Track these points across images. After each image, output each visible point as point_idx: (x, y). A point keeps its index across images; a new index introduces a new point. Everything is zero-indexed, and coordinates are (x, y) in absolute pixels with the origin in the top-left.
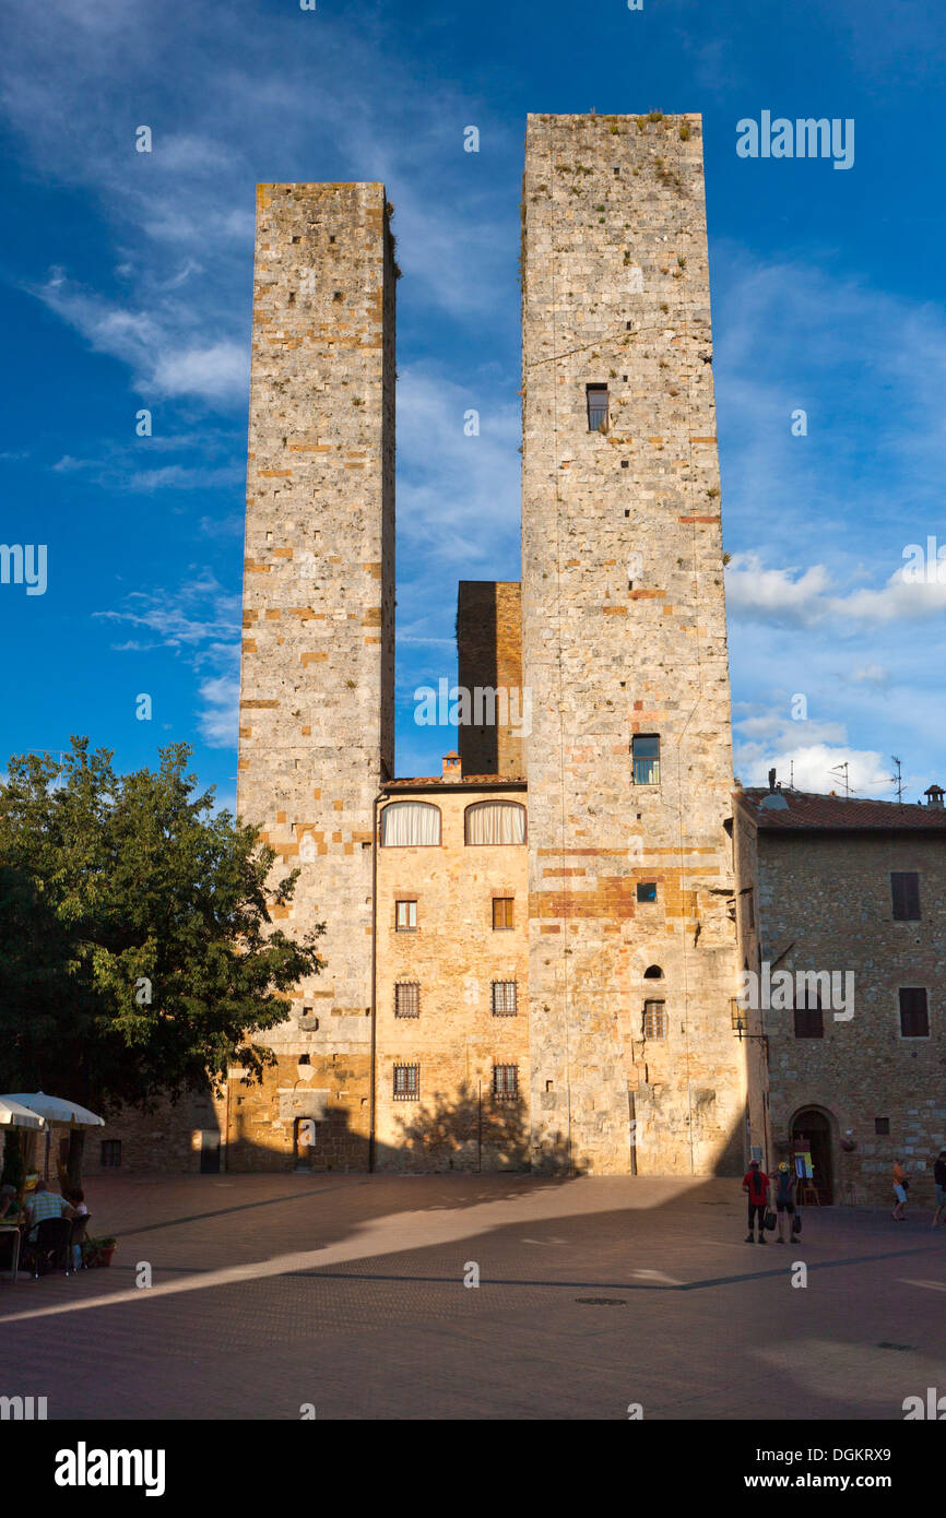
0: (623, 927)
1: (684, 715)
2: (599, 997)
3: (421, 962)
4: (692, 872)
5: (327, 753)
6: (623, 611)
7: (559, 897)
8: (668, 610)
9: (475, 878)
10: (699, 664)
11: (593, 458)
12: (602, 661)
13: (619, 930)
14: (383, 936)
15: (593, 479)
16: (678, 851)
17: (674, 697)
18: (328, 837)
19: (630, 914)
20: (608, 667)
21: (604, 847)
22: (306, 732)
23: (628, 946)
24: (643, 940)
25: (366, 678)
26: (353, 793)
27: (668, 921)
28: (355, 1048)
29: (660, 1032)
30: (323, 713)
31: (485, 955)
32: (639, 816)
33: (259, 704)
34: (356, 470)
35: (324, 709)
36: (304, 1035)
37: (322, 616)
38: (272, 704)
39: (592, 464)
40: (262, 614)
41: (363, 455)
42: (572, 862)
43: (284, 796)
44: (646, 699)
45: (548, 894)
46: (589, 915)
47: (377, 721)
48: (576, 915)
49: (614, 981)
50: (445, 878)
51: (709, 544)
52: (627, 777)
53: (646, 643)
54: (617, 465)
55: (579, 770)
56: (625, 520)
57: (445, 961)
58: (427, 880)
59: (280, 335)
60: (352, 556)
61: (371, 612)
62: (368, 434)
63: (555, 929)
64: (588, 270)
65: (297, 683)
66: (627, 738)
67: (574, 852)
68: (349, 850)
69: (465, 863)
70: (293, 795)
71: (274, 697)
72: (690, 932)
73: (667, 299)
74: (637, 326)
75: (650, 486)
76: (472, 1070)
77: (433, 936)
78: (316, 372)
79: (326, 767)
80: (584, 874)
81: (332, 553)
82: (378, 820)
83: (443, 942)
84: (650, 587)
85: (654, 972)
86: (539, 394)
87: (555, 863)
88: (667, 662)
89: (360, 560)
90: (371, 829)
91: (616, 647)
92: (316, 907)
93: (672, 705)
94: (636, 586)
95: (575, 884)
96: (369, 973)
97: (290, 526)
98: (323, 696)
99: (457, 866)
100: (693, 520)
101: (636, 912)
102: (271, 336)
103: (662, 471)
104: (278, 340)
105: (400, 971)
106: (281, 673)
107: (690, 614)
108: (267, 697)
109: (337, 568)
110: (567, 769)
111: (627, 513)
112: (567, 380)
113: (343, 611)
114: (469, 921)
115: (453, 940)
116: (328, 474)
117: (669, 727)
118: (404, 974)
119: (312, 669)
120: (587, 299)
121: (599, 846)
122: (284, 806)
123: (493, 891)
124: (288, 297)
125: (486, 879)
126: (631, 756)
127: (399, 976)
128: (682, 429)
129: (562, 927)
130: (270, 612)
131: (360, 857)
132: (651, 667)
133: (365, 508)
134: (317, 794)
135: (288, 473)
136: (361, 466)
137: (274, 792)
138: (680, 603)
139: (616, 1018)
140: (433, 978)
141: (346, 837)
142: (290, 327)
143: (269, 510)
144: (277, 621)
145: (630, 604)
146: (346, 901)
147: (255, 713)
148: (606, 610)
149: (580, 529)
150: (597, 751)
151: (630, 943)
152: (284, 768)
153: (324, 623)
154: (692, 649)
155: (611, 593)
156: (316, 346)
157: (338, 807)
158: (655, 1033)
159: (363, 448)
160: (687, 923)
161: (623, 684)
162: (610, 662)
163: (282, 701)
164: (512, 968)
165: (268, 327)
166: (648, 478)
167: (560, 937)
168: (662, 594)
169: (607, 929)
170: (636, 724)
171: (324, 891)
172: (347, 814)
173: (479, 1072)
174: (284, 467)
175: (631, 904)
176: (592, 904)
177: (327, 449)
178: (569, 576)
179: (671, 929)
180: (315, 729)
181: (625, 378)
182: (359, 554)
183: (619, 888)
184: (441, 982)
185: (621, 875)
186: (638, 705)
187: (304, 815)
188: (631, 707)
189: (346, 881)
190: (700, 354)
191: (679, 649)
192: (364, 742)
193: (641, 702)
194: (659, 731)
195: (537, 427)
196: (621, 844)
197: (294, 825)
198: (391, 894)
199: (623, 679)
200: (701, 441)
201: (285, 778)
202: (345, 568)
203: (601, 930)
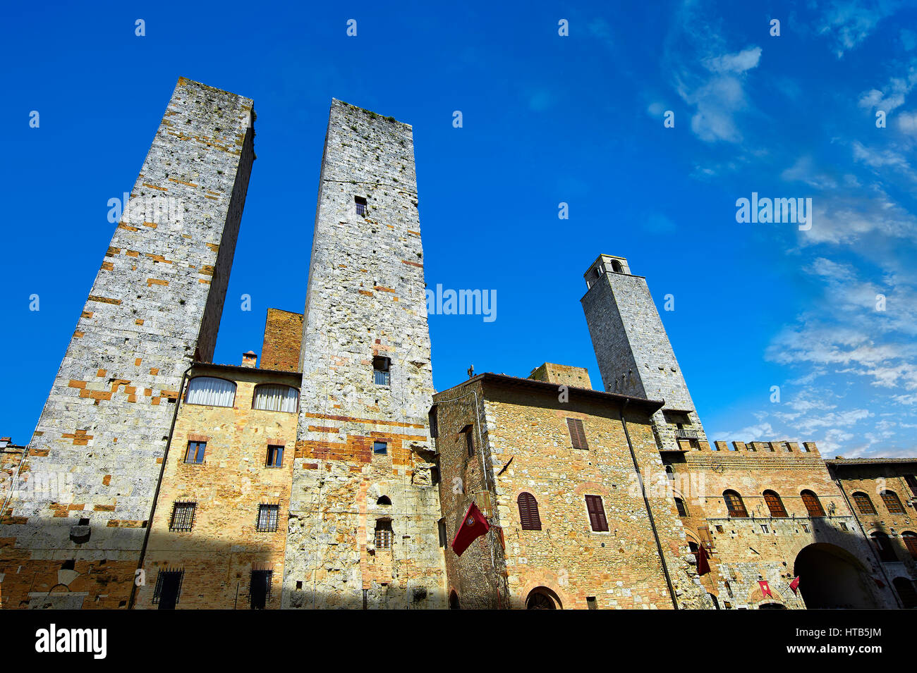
0: (363, 469)
1: (405, 351)
2: (343, 517)
3: (201, 486)
4: (410, 438)
5: (153, 338)
6: (371, 294)
7: (319, 445)
8: (396, 299)
9: (257, 430)
10: (413, 327)
11: (357, 225)
12: (357, 316)
13: (360, 471)
14: (172, 465)
15: (356, 233)
16: (401, 424)
17: (399, 340)
18: (141, 390)
19: (369, 460)
20: (361, 319)
21: (353, 416)
22: (140, 323)
23: (366, 482)
24: (377, 478)
25: (195, 300)
26: (169, 366)
27: (394, 466)
28: (125, 555)
29: (386, 542)
30: (156, 313)
31: (257, 484)
32: (376, 401)
33: (104, 300)
34: (212, 200)
35: (158, 312)
36: (73, 544)
37: (171, 262)
38: (116, 302)
39: (357, 227)
40: (124, 252)
41: (219, 195)
42: (330, 424)
43: (110, 359)
44: (383, 339)
45: (311, 442)
46: (340, 459)
47: (198, 326)
48: (330, 458)
49: (355, 506)
50: (233, 429)
51: (418, 275)
52: (369, 378)
53: (384, 312)
54: (370, 231)
55: (339, 370)
56: (373, 254)
57: (223, 487)
58: (218, 428)
59: (178, 133)
60: (200, 238)
61: (207, 268)
62: (224, 187)
63: (315, 467)
64: (359, 156)
65: (140, 293)
66: (371, 357)
67: (332, 417)
68: (155, 401)
69: (250, 421)
70: (116, 360)
71: (118, 298)
72: (408, 475)
73: (397, 178)
74: (382, 183)
75: (387, 244)
76: (233, 574)
77: (216, 468)
78: (196, 154)
79: (149, 346)
80: (338, 432)
81: (186, 233)
82: (185, 385)
83: (223, 473)
84: (386, 286)
85: (384, 501)
86: (329, 192)
87: (317, 422)
88: (395, 323)
89: (205, 241)
90: (178, 390)
91: (366, 310)
92: (115, 439)
93: (397, 344)
94: (378, 284)
95: (331, 438)
96: (152, 493)
98: (159, 304)
99: (244, 421)
100: (409, 263)
101: (373, 460)
102: (171, 131)
103: (393, 239)
104: (175, 135)
105: (182, 493)
106: (129, 285)
107: (408, 304)
108: (112, 297)
109: (187, 241)
110: (331, 368)
112: (345, 191)
113: (187, 262)
114: (247, 459)
115: (232, 472)
116: (193, 197)
117: (396, 355)
118: (185, 495)
119: (155, 288)
120: (357, 165)
121: (348, 415)
122: (106, 365)
123: (269, 440)
124: (186, 120)
125: (265, 431)
126: (372, 367)
127: (180, 497)
128: (404, 227)
129: (319, 466)
130: (130, 252)
131: (165, 408)
133: (214, 218)
134: (138, 362)
135: (164, 189)
136: (217, 199)
137: (101, 356)
138: (403, 297)
139: (356, 532)
140: (210, 499)
141: (156, 393)
142: (185, 132)
144: (135, 257)
145: (375, 293)
146: (145, 437)
147: (99, 305)
148: (360, 292)
149: (349, 252)
150: (351, 361)
151: (368, 479)
152: (114, 341)
153: (170, 266)
154: (409, 320)
155: (364, 284)
156: (199, 144)
157: (154, 372)
158: (383, 545)
159: (219, 192)
160: (406, 469)
161: (369, 329)
162: (361, 317)
163: (125, 302)
164: (277, 494)
165: (170, 128)
166: (386, 240)
167: (319, 472)
168: (393, 291)
169: (352, 469)
170: (377, 351)
171: (126, 428)
172: (160, 379)
173: (239, 576)
174: (163, 186)
175: (370, 454)
176: (343, 451)
177: (195, 187)
178: (340, 272)
179: (396, 471)
180: (147, 322)
181: (375, 199)
182: (205, 237)
183: (362, 443)
184: (216, 503)
185: (364, 435)
186: (378, 341)
187: (122, 374)
188: (374, 341)
189: (148, 423)
190: (412, 202)
191: (402, 319)
192: (185, 336)
193: (380, 340)
194: (390, 357)
195: (325, 205)
196: (364, 416)
197: (111, 380)
198: (185, 436)
199: (369, 327)
200: (413, 232)
201: (113, 348)
202: (193, 242)
203: (348, 470)
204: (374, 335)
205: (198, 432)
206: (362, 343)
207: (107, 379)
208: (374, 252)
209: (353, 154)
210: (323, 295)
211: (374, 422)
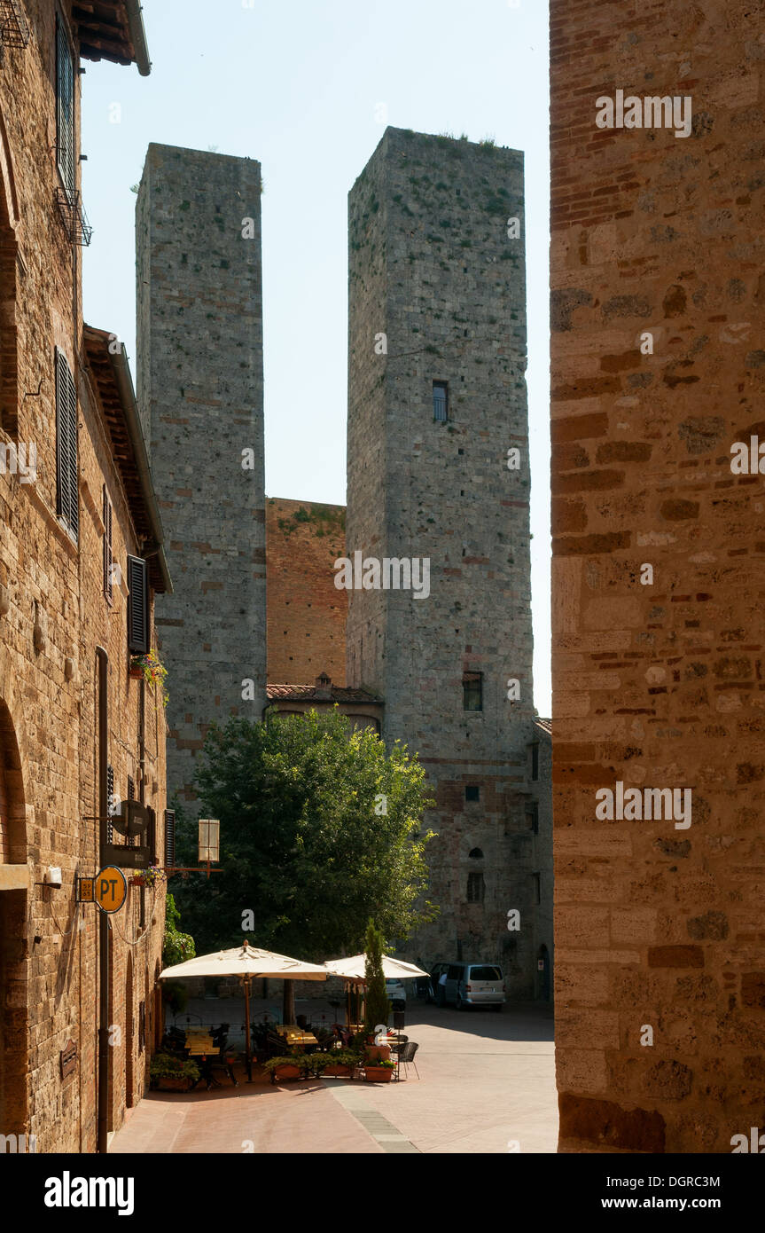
0: (455, 818)
1: (501, 658)
2: (437, 870)
4: (503, 779)
5: (224, 666)
6: (457, 572)
8: (491, 576)
10: (512, 619)
11: (437, 443)
12: (442, 612)
13: (452, 821)
15: (437, 461)
16: (495, 763)
17: (494, 644)
19: (461, 810)
20: (447, 617)
21: (443, 757)
22: (207, 649)
23: (458, 833)
24: (469, 828)
25: (255, 606)
27: (486, 814)
29: (477, 896)
30: (220, 634)
32: (468, 735)
33: (168, 622)
34: (243, 427)
35: (222, 631)
37: (218, 552)
38: (179, 623)
39: (437, 448)
40: (168, 544)
41: (249, 413)
43: (191, 700)
44: (474, 643)
47: (264, 644)
49: (448, 859)
51: (521, 524)
52: (460, 704)
53: (475, 599)
54: (456, 452)
55: (425, 697)
56: (461, 498)
59: (175, 293)
60: (242, 501)
61: (258, 553)
62: (252, 395)
65: (199, 606)
66: (460, 674)
70: (198, 700)
71: (180, 617)
72: (502, 824)
73: (495, 314)
74: (472, 334)
75: (480, 472)
78: (207, 333)
79: (224, 678)
80: (428, 778)
81: (225, 497)
84: (479, 554)
85: (476, 853)
86: (396, 384)
88: (490, 616)
89: (248, 506)
91: (452, 602)
93: (493, 650)
94: (468, 553)
97: (189, 470)
98: (220, 619)
100: (511, 504)
101: (465, 808)
102: (168, 293)
103: (488, 461)
106: (185, 597)
107: (506, 579)
108: (174, 617)
109: (229, 510)
110: (416, 696)
111: (462, 493)
112: (419, 374)
113: (235, 548)
116: (219, 426)
117: (490, 667)
119: (210, 595)
121: (439, 756)
122: (190, 707)
124: (180, 258)
126: (463, 688)
128: (504, 428)
130: (174, 544)
132: (477, 619)
134: (217, 701)
135: (185, 421)
136: (248, 423)
137: (182, 697)
138: (500, 570)
139: (449, 886)
142: (184, 287)
143: (171, 453)
144: (181, 552)
145: (464, 567)
147: (164, 630)
148: (446, 570)
149: (427, 503)
150: (439, 682)
151: (459, 830)
152: (190, 677)
153: (219, 557)
154: (507, 608)
155: (450, 557)
156: (207, 309)
157: (234, 711)
158: (474, 897)
159: (249, 408)
160: (499, 816)
161: (457, 631)
162: (447, 613)
163: (186, 620)
165: (164, 283)
166: (478, 465)
168: (487, 562)
169: (444, 819)
170: (467, 664)
174: (183, 416)
175: (461, 801)
177: (219, 406)
178: (420, 540)
179: (488, 821)
180: (214, 647)
181: (462, 379)
182: (246, 500)
183: (452, 789)
185: (455, 779)
186: (468, 649)
187: (207, 717)
188: (464, 650)
190: (519, 365)
191: (498, 607)
192: (254, 661)
193: (471, 646)
194: (483, 670)
195: (395, 412)
196: (455, 755)
197: (199, 725)
199: (457, 628)
200: (518, 439)
201: (192, 686)
202: (236, 511)
203: (439, 820)
204: (463, 639)
206: (451, 653)
207: (194, 724)
211: (466, 762)
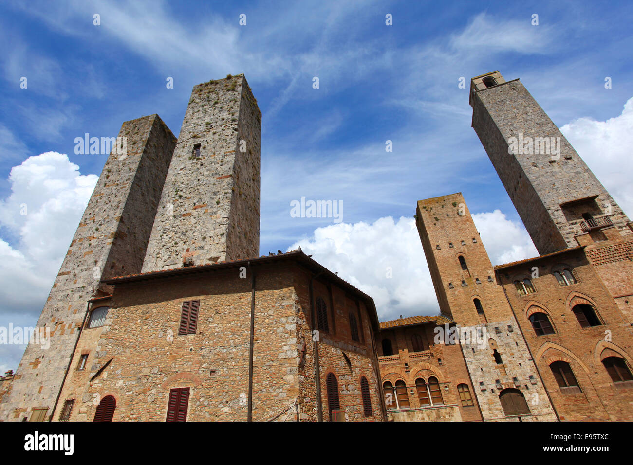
1: (205, 251)
3: (80, 386)
5: (79, 290)
6: (190, 215)
8: (206, 211)
10: (215, 229)
11: (190, 166)
12: (178, 235)
14: (70, 374)
15: (189, 172)
17: (203, 244)
18: (67, 326)
20: (180, 237)
22: (75, 282)
25: (103, 258)
26: (82, 307)
30: (84, 274)
33: (63, 274)
34: (123, 189)
35: (84, 272)
37: (96, 238)
38: (68, 273)
41: (127, 184)
43: (58, 310)
44: (191, 247)
47: (101, 274)
51: (227, 185)
53: (196, 225)
54: (199, 166)
56: (197, 183)
60: (113, 216)
61: (112, 234)
62: (130, 177)
65: (79, 263)
66: (182, 264)
68: (72, 332)
70: (61, 309)
71: (69, 270)
74: (213, 127)
75: (208, 170)
79: (77, 296)
81: (107, 216)
82: (87, 317)
84: (201, 203)
86: (177, 151)
88: (202, 231)
89: (115, 217)
90: (83, 321)
91: (184, 229)
92: (50, 361)
93: (201, 248)
94: (197, 204)
97: (96, 210)
98: (86, 267)
100: (221, 178)
103: (212, 165)
105: (71, 393)
106: (75, 261)
107: (215, 211)
108: (67, 271)
109: (106, 221)
112: (188, 145)
113: (103, 235)
116: (114, 192)
117: (198, 257)
119: (86, 257)
120: (199, 123)
122: (56, 314)
127: (69, 395)
128: (223, 150)
130: (80, 239)
131: (75, 335)
133: (122, 200)
134: (69, 308)
135: (102, 194)
136: (125, 187)
137: (56, 309)
138: (211, 207)
140: (82, 395)
141: (74, 325)
143: (93, 206)
144: (81, 242)
145: (193, 211)
146: (62, 357)
147: (61, 278)
148: (183, 215)
149: (181, 189)
152: (62, 298)
153: (96, 240)
154: (213, 224)
155: (187, 209)
157: (75, 312)
159: (128, 182)
162: (180, 235)
163: (72, 271)
166: (208, 168)
168: (205, 205)
170: (185, 258)
171: (56, 353)
172: (77, 315)
174: (102, 192)
178: (173, 206)
180: (78, 281)
181: (207, 141)
182: (115, 215)
186: (188, 250)
187: (61, 318)
188: (185, 251)
189: (66, 347)
190: (233, 129)
191: (208, 225)
192: (94, 284)
194: (194, 260)
195: (174, 160)
197: (57, 323)
198: (80, 352)
199: (184, 241)
200: (229, 152)
201: (61, 302)
202: (109, 220)
204: (186, 247)
205: (87, 348)
206: (177, 255)
207: (55, 323)
208: (199, 180)
209: (199, 116)
210: (159, 228)
